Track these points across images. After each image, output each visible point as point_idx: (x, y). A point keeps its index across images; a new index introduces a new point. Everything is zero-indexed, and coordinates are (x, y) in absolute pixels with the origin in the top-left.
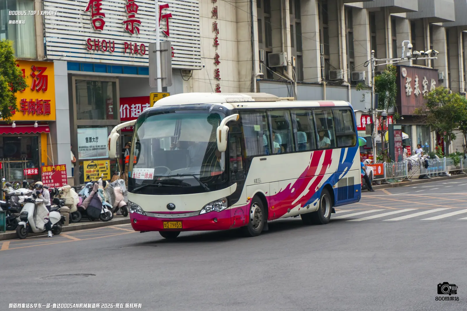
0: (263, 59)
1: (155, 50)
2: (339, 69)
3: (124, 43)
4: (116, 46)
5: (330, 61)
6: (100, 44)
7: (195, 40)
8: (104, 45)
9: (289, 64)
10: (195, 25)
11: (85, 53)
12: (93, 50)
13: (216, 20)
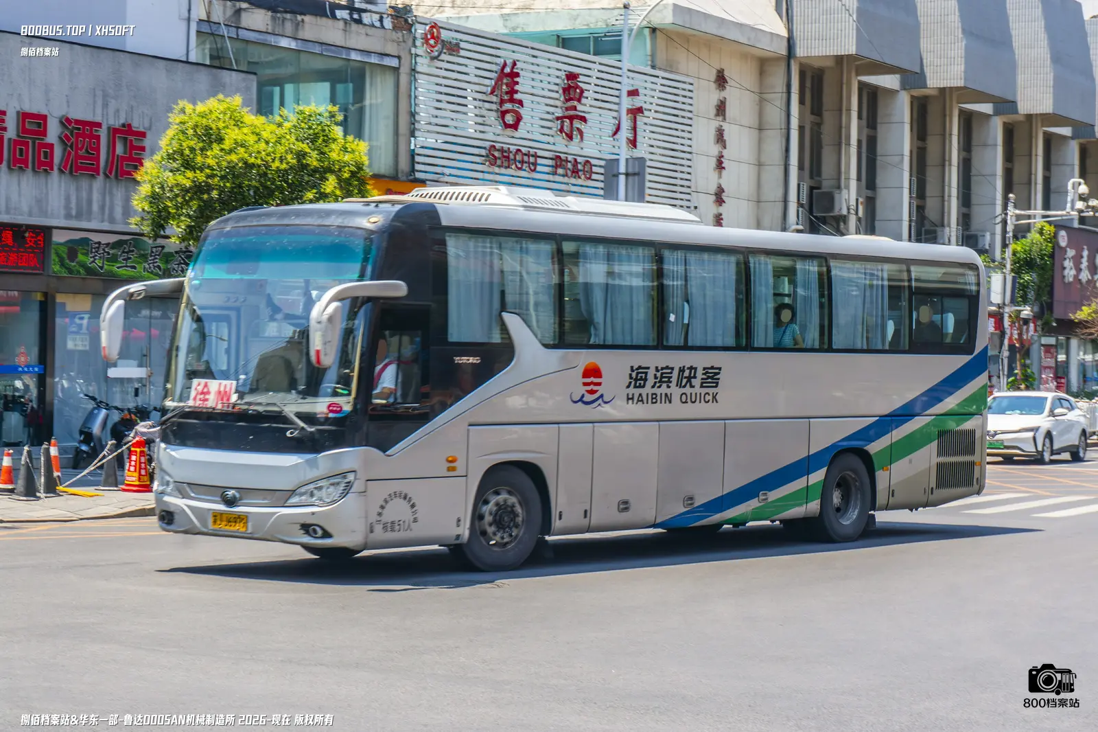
0: (804, 201)
1: (615, 172)
2: (943, 225)
3: (554, 157)
4: (540, 161)
5: (926, 211)
6: (512, 156)
7: (683, 159)
8: (517, 158)
9: (852, 211)
10: (683, 131)
11: (482, 172)
12: (499, 166)
13: (722, 123)
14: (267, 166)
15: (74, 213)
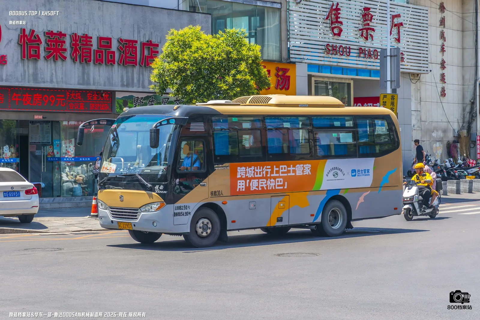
1: (386, 55)
3: (359, 48)
4: (351, 51)
6: (338, 49)
7: (424, 47)
8: (341, 50)
10: (424, 34)
11: (324, 57)
12: (331, 54)
13: (443, 29)
14: (213, 59)
15: (125, 84)
